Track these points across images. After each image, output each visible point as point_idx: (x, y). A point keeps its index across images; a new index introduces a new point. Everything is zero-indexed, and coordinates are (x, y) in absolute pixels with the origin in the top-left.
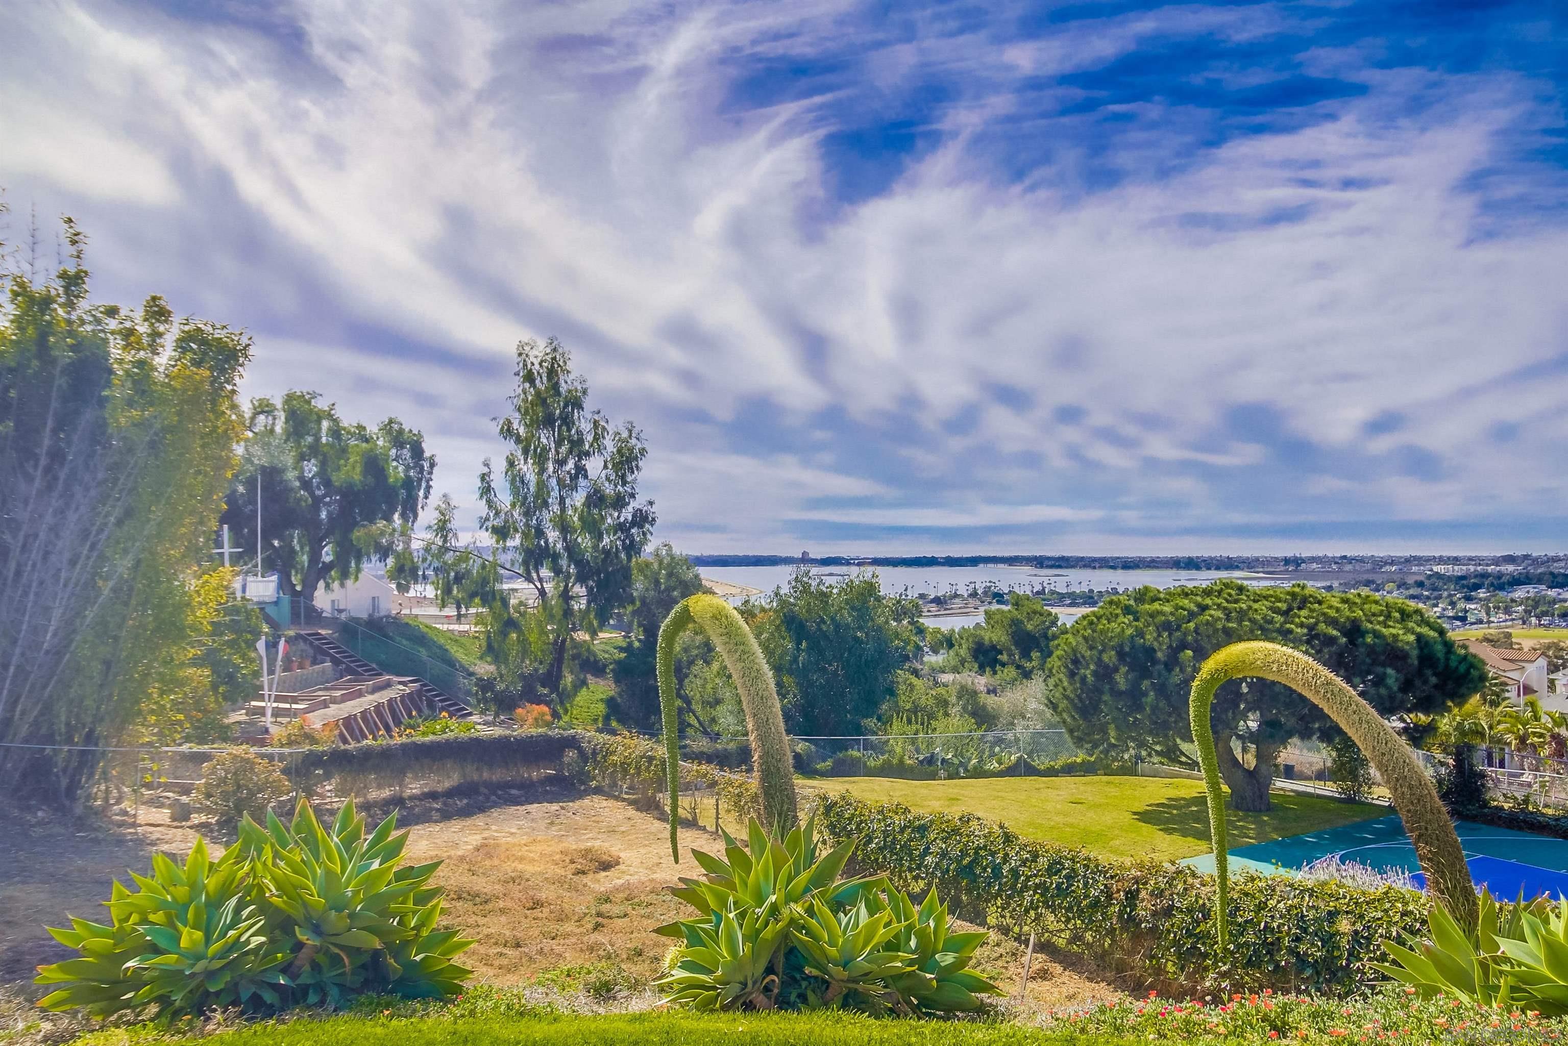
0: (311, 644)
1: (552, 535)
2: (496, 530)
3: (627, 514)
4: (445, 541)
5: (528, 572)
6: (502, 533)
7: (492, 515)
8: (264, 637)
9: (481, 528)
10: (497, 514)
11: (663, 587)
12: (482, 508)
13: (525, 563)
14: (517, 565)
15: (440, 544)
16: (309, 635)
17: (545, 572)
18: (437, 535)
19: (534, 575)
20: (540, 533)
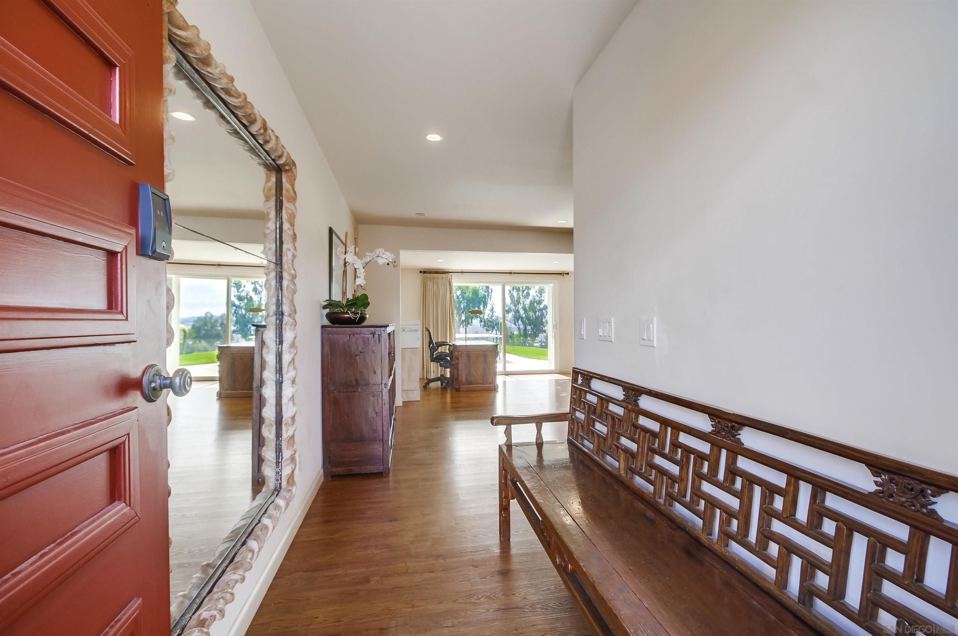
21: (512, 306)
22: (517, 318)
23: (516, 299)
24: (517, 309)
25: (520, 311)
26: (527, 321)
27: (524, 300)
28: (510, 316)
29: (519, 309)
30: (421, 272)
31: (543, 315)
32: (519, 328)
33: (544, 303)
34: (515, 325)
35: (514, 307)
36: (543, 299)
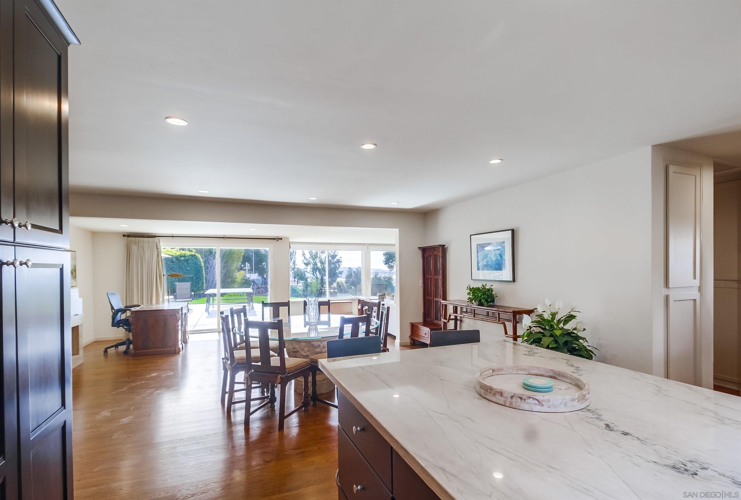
0: (264, 289)
1: (319, 265)
2: (305, 264)
3: (335, 260)
4: (295, 266)
5: (314, 273)
6: (307, 264)
7: (305, 260)
8: (252, 286)
9: (302, 263)
10: (306, 260)
11: (358, 278)
12: (303, 258)
13: (313, 272)
14: (311, 272)
15: (294, 267)
16: (264, 287)
17: (317, 273)
18: (293, 265)
19: (315, 274)
20: (316, 265)
21: (311, 259)
22: (315, 269)
23: (314, 254)
24: (315, 262)
25: (318, 264)
26: (323, 272)
27: (321, 255)
28: (309, 268)
29: (317, 262)
30: (124, 236)
31: (336, 267)
32: (317, 278)
33: (338, 258)
34: (313, 274)
35: (312, 261)
36: (337, 254)
